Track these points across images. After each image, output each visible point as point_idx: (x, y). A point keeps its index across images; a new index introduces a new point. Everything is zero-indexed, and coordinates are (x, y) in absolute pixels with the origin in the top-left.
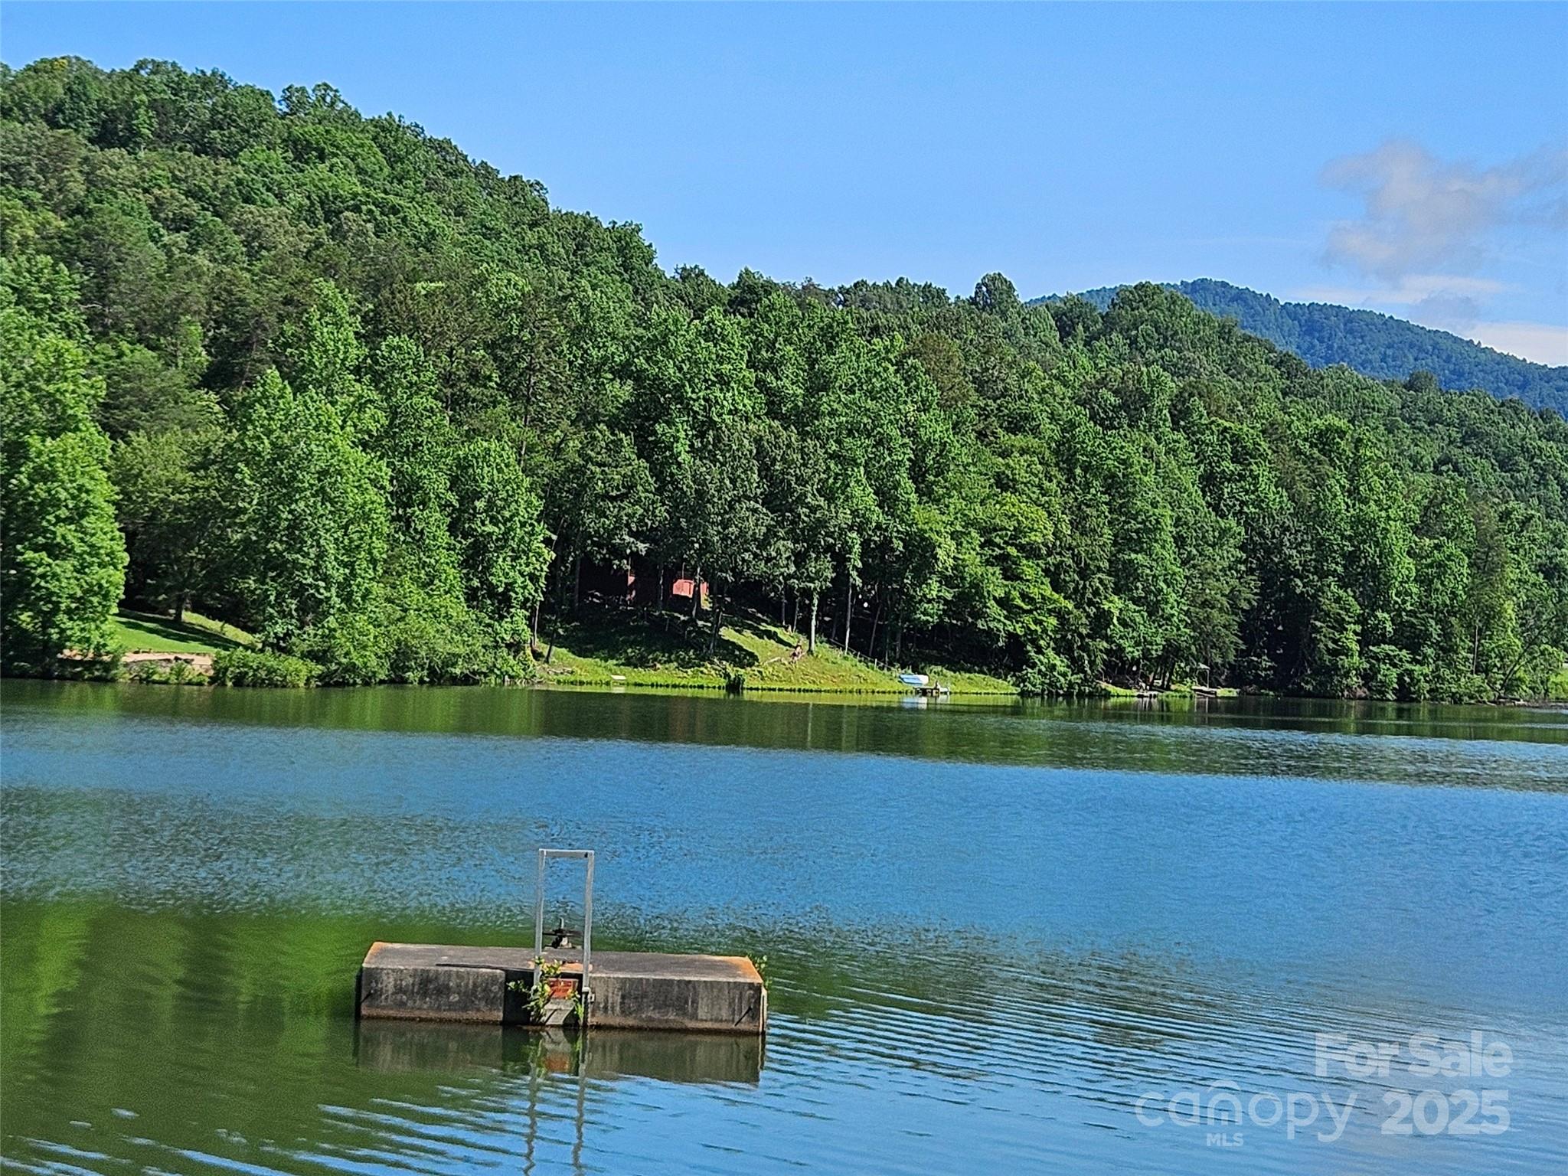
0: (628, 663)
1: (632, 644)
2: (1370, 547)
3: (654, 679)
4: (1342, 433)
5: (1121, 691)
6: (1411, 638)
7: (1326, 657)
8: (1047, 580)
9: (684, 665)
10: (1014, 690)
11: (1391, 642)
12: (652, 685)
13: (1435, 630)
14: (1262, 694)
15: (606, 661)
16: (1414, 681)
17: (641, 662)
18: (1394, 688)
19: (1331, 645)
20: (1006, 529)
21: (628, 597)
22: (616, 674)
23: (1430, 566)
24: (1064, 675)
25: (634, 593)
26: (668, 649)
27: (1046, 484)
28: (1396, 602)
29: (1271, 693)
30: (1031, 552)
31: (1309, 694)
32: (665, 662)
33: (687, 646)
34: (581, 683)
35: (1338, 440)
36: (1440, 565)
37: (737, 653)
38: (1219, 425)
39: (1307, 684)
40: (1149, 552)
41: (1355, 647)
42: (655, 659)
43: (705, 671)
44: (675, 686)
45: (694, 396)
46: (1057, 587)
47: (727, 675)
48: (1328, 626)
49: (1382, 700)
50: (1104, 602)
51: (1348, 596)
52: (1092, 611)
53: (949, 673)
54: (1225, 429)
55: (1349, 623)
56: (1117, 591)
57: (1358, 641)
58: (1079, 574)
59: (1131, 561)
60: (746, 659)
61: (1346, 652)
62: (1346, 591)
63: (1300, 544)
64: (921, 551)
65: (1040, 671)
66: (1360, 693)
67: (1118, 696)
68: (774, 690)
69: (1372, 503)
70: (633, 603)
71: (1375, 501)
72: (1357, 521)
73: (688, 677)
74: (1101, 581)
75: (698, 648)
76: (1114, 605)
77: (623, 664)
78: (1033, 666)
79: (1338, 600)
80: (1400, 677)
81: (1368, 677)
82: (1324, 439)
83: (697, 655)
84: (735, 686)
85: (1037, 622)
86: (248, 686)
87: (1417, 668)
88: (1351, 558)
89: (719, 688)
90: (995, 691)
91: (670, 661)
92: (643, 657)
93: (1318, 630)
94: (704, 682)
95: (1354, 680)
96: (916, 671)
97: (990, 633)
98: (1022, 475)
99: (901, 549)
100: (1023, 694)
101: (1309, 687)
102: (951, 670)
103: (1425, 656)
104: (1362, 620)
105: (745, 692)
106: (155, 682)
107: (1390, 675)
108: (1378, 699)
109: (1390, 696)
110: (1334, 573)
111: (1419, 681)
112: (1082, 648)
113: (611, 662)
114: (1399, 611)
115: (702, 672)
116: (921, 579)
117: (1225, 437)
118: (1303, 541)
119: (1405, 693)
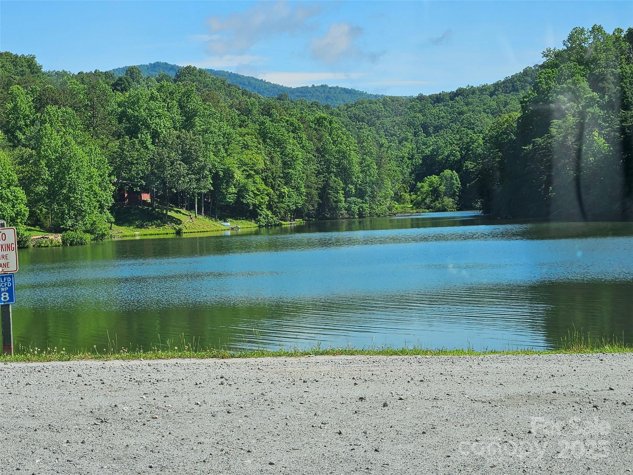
0: (138, 227)
1: (137, 220)
2: (345, 161)
3: (150, 232)
4: (325, 119)
5: (285, 223)
6: (361, 194)
7: (334, 204)
8: (263, 183)
9: (158, 226)
10: (256, 225)
11: (354, 196)
12: (150, 235)
13: (369, 190)
14: (310, 220)
15: (129, 227)
16: (364, 210)
17: (141, 226)
18: (357, 213)
19: (335, 199)
20: (249, 164)
21: (126, 202)
22: (136, 232)
23: (365, 167)
24: (272, 218)
25: (127, 200)
26: (150, 220)
27: (259, 146)
28: (355, 181)
29: (314, 219)
30: (257, 172)
31: (328, 219)
32: (151, 225)
33: (157, 218)
34: (126, 236)
35: (324, 121)
36: (368, 166)
37: (174, 220)
38: (284, 119)
39: (327, 214)
40: (294, 169)
41: (343, 199)
42: (146, 225)
43: (167, 227)
44: (158, 234)
45: (151, 122)
46: (266, 185)
47: (175, 229)
48: (333, 192)
49: (354, 218)
50: (282, 189)
51: (338, 180)
52: (278, 192)
53: (235, 221)
54: (287, 121)
55: (340, 190)
56: (286, 184)
57: (344, 197)
58: (272, 179)
59: (289, 173)
60: (178, 222)
61: (340, 201)
62: (337, 178)
63: (320, 162)
64: (228, 174)
65: (263, 217)
66: (346, 216)
67: (284, 224)
68: (192, 232)
69: (343, 144)
70: (128, 204)
71: (344, 144)
72: (339, 152)
73: (161, 230)
74: (280, 181)
75: (161, 219)
76: (285, 190)
77: (136, 228)
78: (261, 215)
79: (335, 181)
80: (359, 209)
81: (348, 209)
82: (319, 121)
83: (161, 222)
84: (179, 232)
85: (262, 198)
86: (74, 245)
87: (364, 205)
88: (338, 166)
89: (173, 233)
90: (251, 226)
91: (152, 225)
92: (142, 224)
93: (329, 194)
94: (168, 232)
95: (344, 212)
96: (225, 221)
97: (248, 205)
98: (250, 143)
99: (222, 175)
100: (260, 226)
101: (328, 216)
102: (235, 220)
103: (366, 200)
104: (344, 189)
105: (183, 234)
106: (42, 247)
107: (355, 208)
108: (352, 218)
109: (357, 217)
110: (333, 172)
111: (365, 210)
112: (277, 207)
113: (131, 227)
114: (356, 184)
115: (166, 228)
116: (228, 186)
117: (288, 124)
118: (321, 160)
119: (361, 215)
